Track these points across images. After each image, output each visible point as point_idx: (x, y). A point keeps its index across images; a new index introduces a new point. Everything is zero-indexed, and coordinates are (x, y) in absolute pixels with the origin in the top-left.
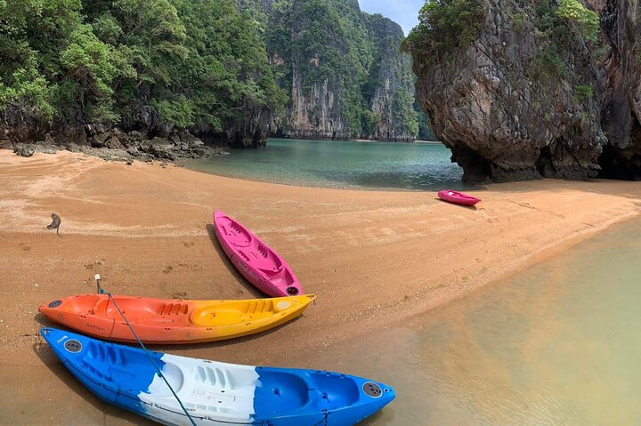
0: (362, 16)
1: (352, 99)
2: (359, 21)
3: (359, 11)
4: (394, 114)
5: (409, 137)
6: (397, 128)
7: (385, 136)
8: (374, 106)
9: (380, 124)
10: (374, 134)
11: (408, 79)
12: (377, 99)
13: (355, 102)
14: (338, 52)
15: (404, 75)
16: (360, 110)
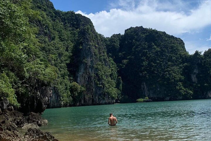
0: (58, 13)
1: (61, 74)
2: (55, 17)
3: (54, 10)
4: (96, 84)
5: (110, 101)
6: (100, 95)
7: (91, 102)
8: (79, 79)
9: (85, 93)
10: (80, 101)
11: (104, 56)
12: (81, 73)
13: (63, 76)
14: (47, 39)
15: (101, 53)
16: (68, 83)
